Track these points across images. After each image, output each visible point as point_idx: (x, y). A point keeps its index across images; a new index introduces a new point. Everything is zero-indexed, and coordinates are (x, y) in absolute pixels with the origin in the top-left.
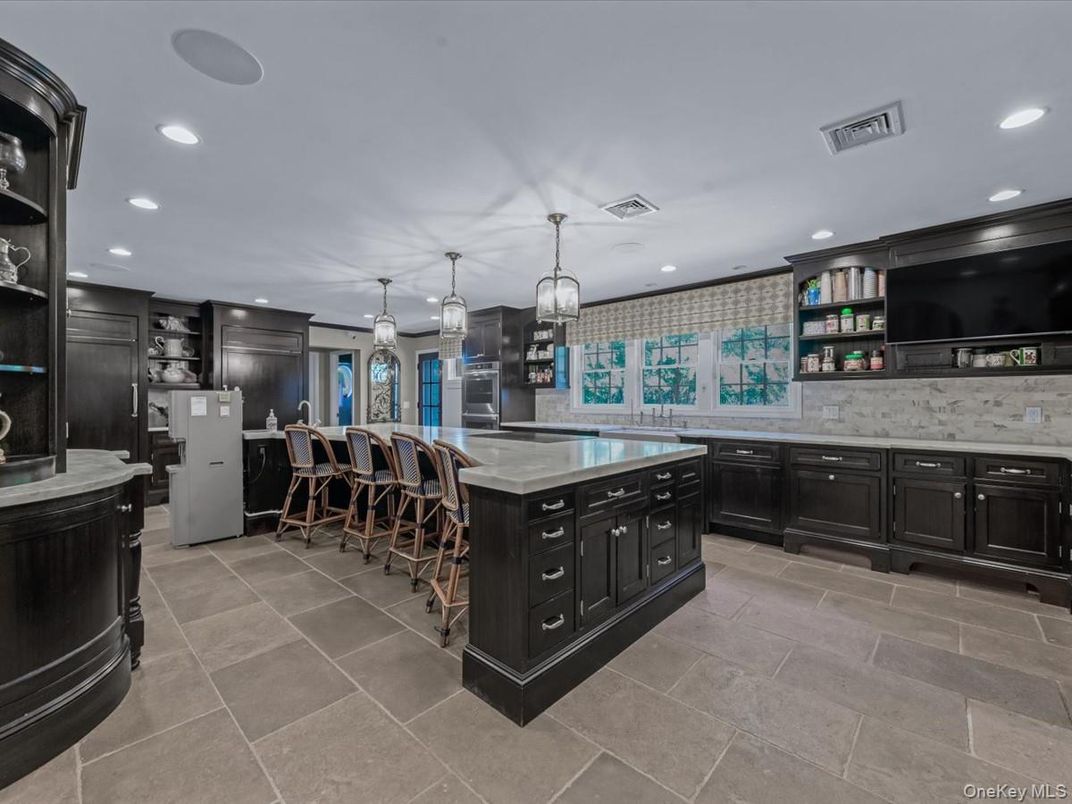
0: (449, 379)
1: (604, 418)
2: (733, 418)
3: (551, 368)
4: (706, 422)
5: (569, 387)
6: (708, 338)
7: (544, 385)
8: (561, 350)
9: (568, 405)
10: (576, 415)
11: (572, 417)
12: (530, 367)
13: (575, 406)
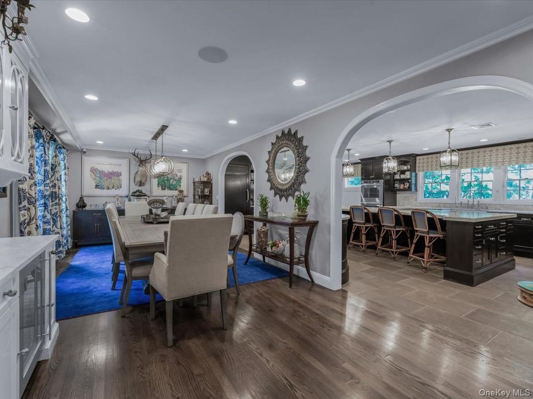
0: (346, 186)
1: (438, 205)
2: (515, 205)
3: (408, 182)
4: (498, 207)
5: (417, 191)
6: (501, 169)
7: (404, 190)
8: (413, 174)
9: (416, 199)
10: (420, 203)
11: (419, 204)
12: (396, 182)
13: (420, 199)
